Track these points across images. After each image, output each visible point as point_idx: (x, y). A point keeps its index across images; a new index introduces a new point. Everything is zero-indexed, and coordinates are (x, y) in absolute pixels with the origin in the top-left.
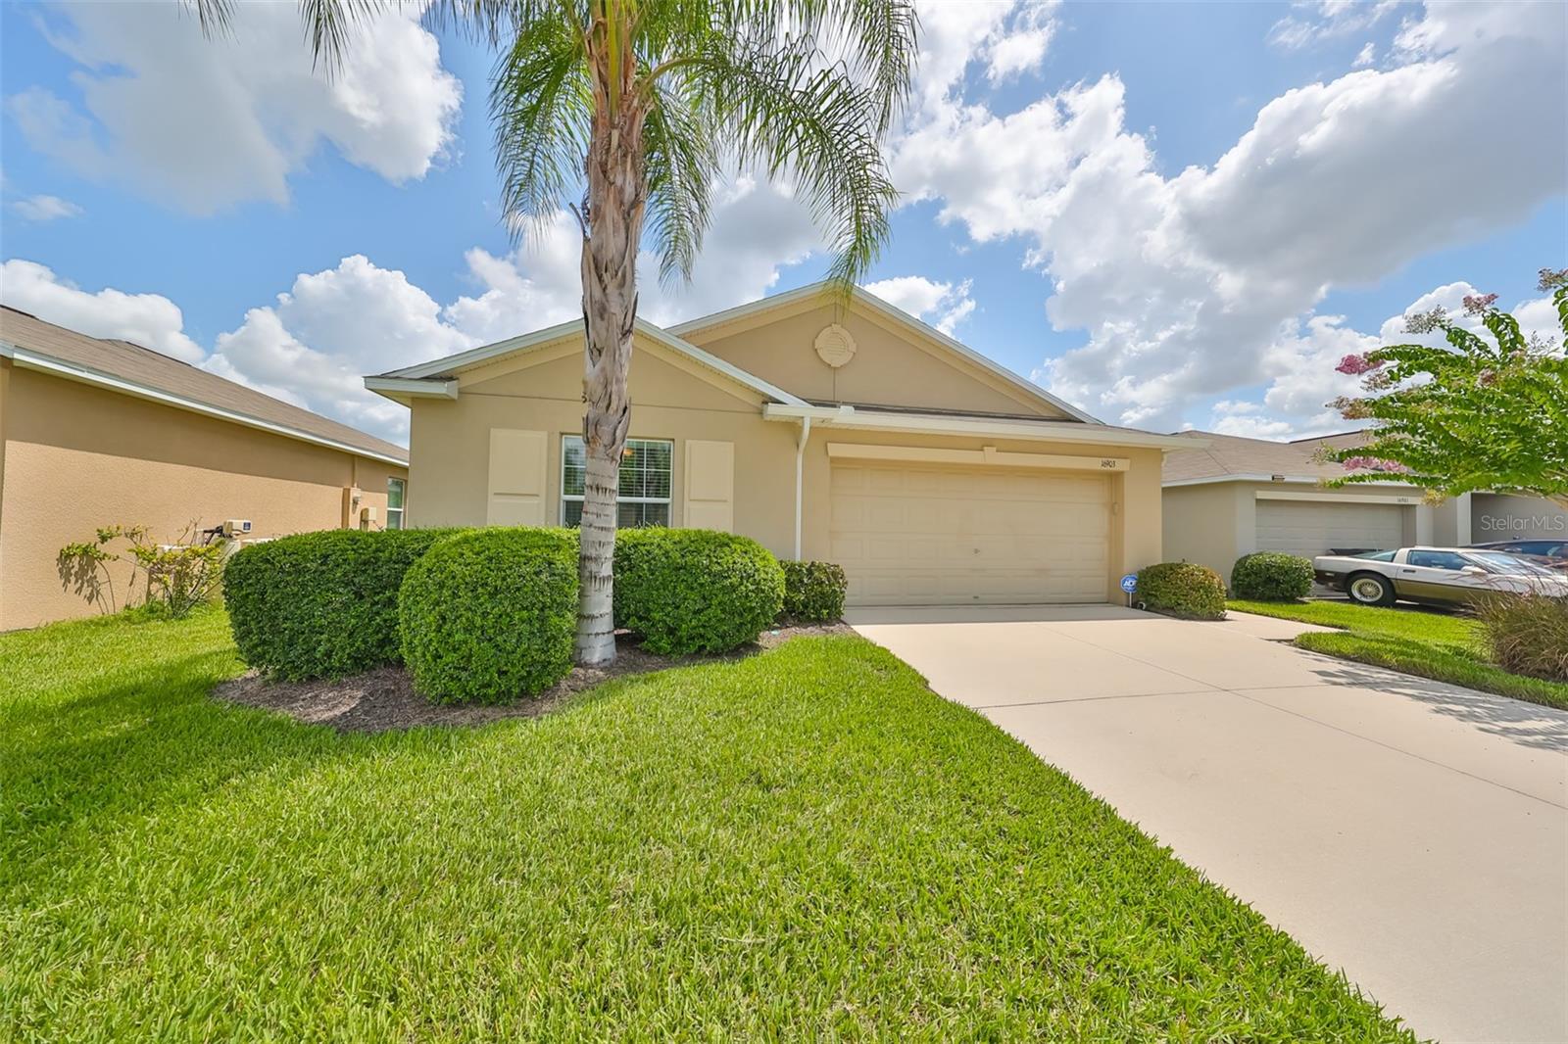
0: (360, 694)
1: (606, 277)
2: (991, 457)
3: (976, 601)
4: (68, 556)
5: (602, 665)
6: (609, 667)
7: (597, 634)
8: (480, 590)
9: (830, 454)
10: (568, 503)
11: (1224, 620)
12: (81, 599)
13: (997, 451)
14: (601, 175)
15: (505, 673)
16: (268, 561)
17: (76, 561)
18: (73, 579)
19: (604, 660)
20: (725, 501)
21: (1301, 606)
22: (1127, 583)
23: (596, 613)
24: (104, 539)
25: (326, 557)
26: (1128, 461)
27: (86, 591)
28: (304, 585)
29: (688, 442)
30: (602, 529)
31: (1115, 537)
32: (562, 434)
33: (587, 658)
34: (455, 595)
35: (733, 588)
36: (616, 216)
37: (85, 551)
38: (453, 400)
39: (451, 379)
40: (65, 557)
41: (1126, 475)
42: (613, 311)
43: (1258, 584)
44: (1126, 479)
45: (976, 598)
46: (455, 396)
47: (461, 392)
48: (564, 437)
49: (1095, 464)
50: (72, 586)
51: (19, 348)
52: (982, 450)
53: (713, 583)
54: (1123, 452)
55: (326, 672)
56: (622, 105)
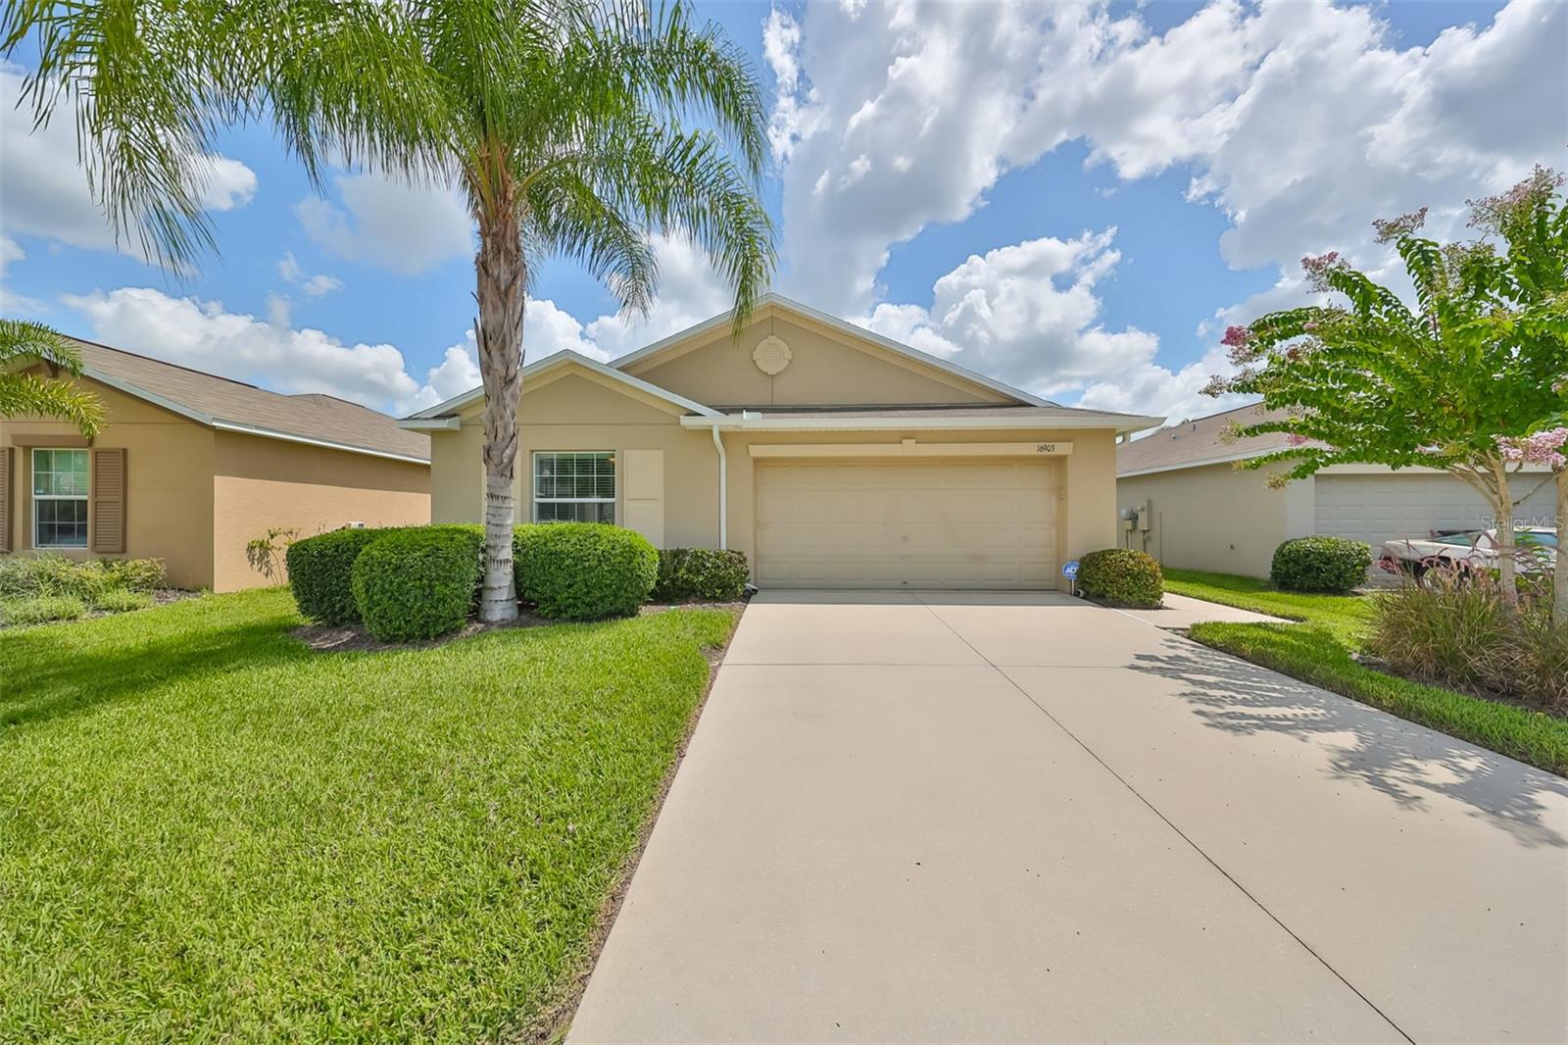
0: (352, 635)
1: (490, 344)
2: (909, 448)
3: (905, 586)
4: (253, 548)
5: (500, 623)
6: (504, 624)
7: (496, 601)
8: (387, 567)
9: (751, 455)
10: (540, 504)
11: (1159, 608)
12: (261, 575)
13: (917, 442)
14: (483, 271)
15: (410, 621)
16: (306, 549)
17: (257, 550)
18: (256, 562)
19: (503, 620)
20: (657, 499)
21: (1356, 598)
22: (1069, 570)
23: (495, 585)
24: (272, 537)
25: (337, 546)
26: (1071, 444)
27: (264, 570)
28: (325, 565)
29: (625, 452)
30: (496, 525)
31: (1060, 522)
32: (532, 451)
33: (489, 617)
34: (372, 570)
35: (592, 569)
36: (494, 298)
37: (261, 545)
38: (457, 431)
39: (455, 415)
40: (251, 548)
41: (1069, 459)
42: (496, 367)
43: (1296, 573)
44: (1070, 462)
45: (905, 583)
46: (458, 428)
47: (462, 425)
48: (534, 454)
49: (1030, 449)
50: (256, 567)
51: (215, 419)
52: (901, 443)
53: (576, 565)
54: (1064, 435)
55: (342, 620)
56: (497, 215)
